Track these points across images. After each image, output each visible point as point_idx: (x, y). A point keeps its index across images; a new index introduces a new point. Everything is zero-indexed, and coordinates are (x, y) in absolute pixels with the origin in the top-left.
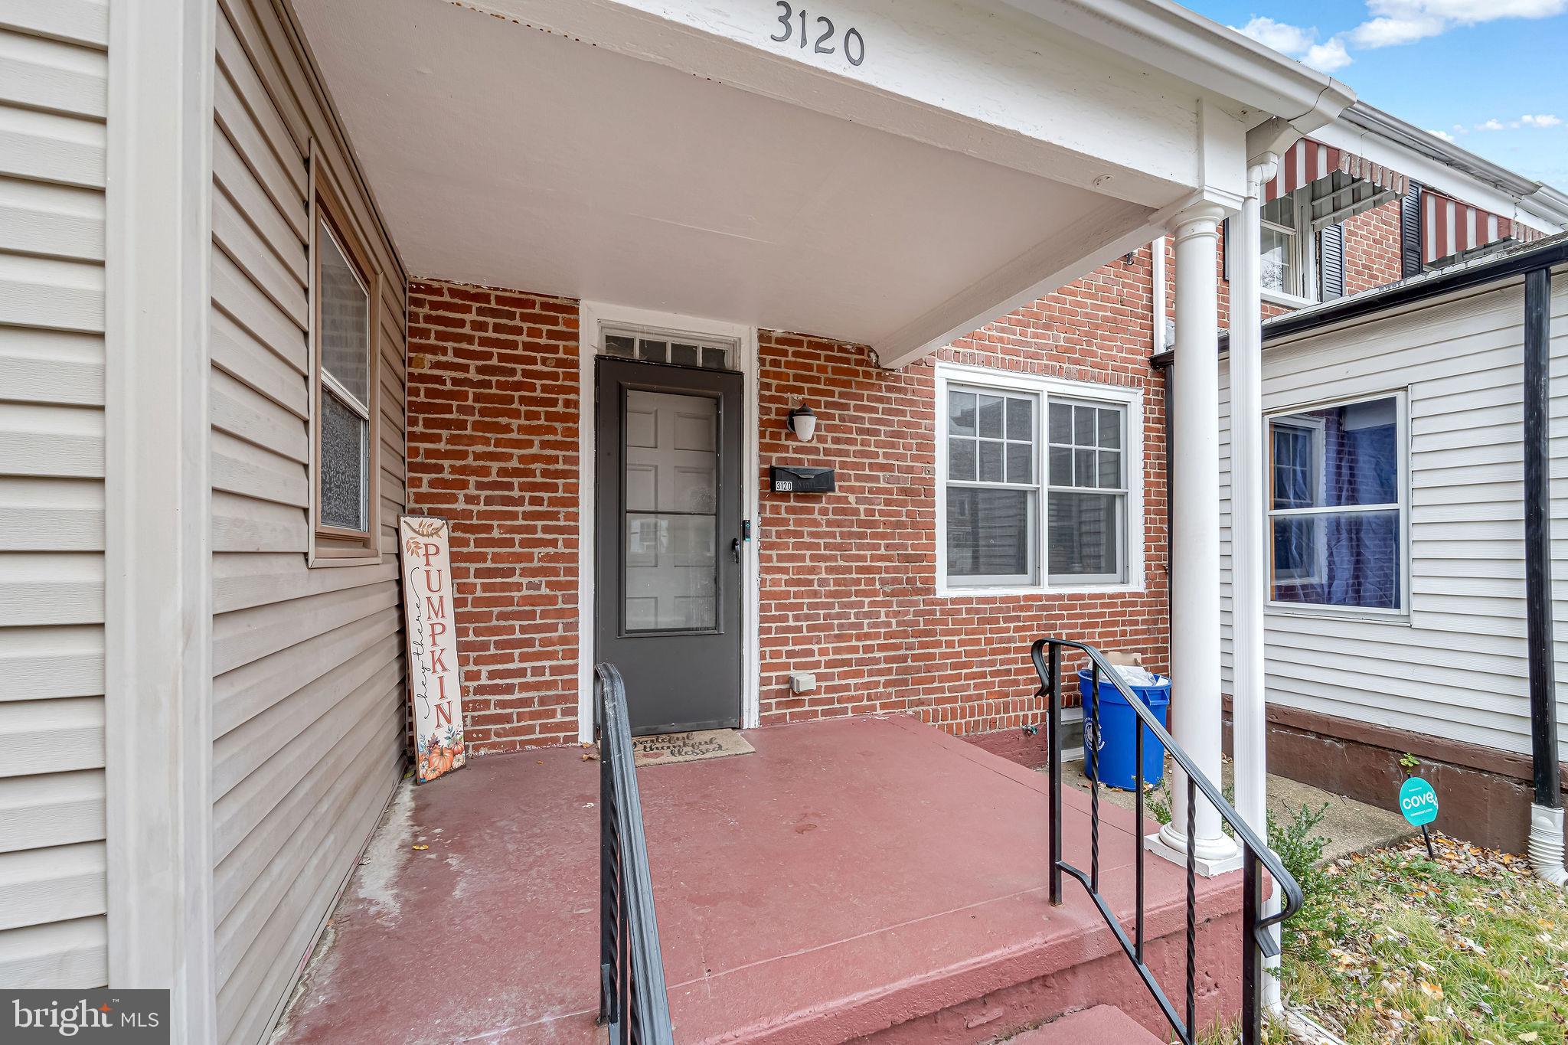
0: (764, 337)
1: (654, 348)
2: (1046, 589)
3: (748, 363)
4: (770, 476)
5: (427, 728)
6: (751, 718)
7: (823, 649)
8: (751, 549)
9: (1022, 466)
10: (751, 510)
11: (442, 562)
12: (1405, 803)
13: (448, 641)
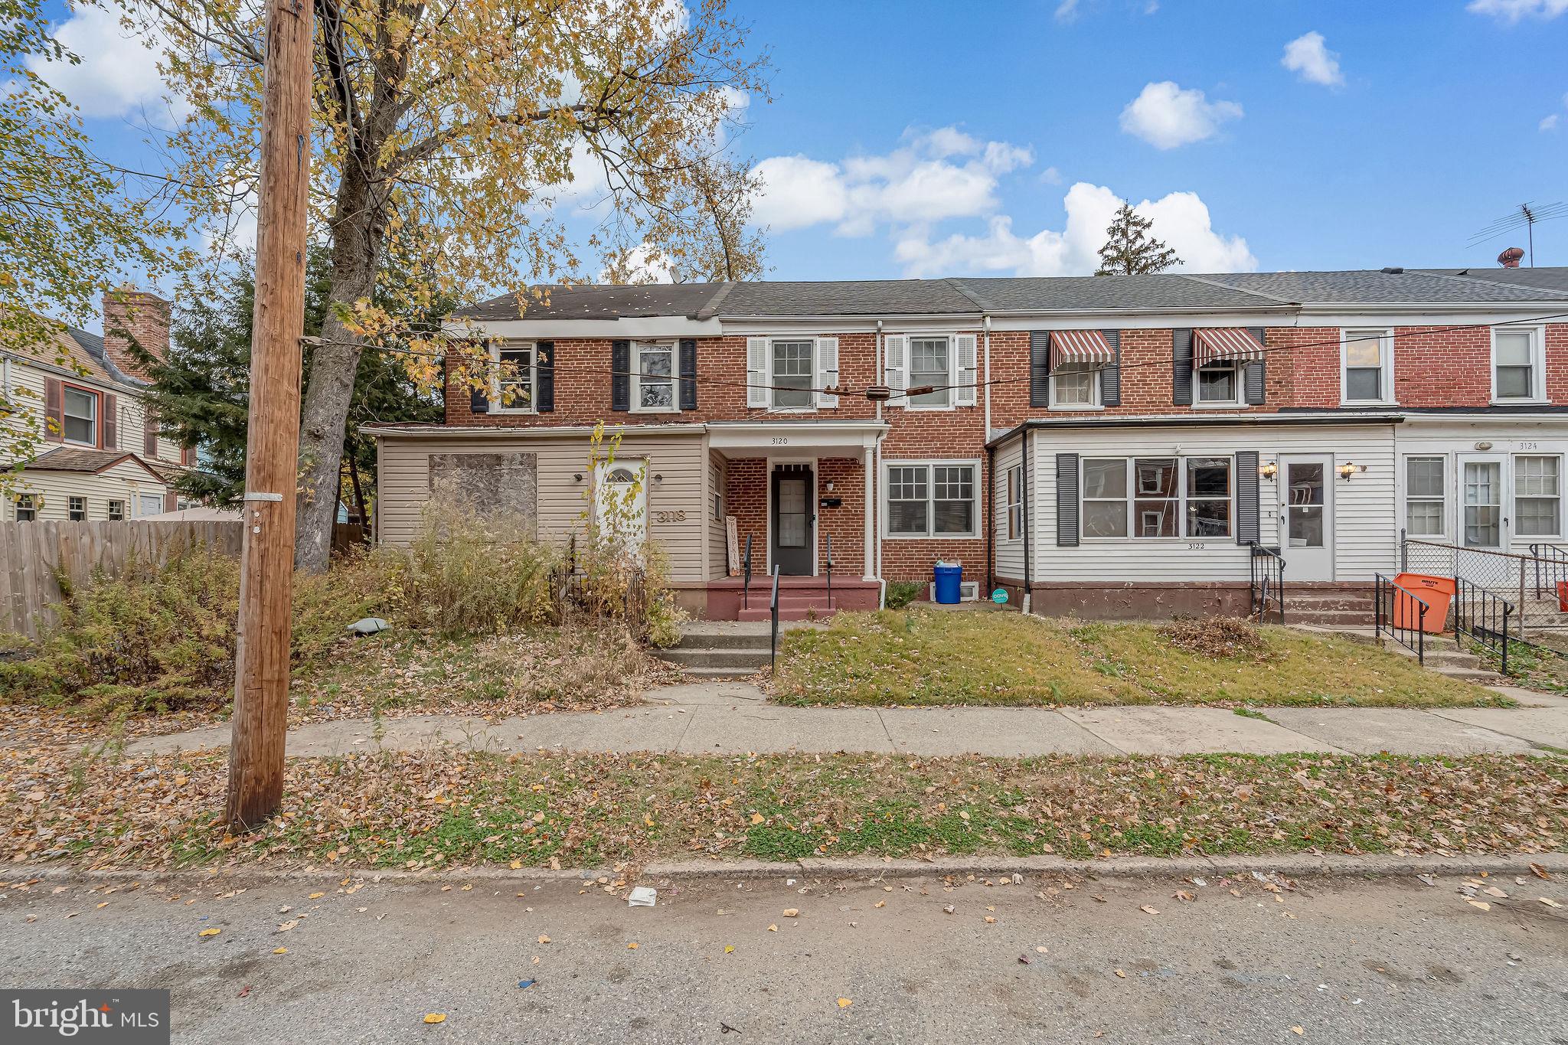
0: (819, 460)
1: (788, 467)
2: (932, 537)
3: (815, 469)
4: (821, 501)
5: (732, 565)
6: (816, 573)
7: (839, 554)
8: (816, 523)
9: (922, 491)
10: (816, 513)
11: (735, 527)
12: (994, 596)
13: (736, 546)
